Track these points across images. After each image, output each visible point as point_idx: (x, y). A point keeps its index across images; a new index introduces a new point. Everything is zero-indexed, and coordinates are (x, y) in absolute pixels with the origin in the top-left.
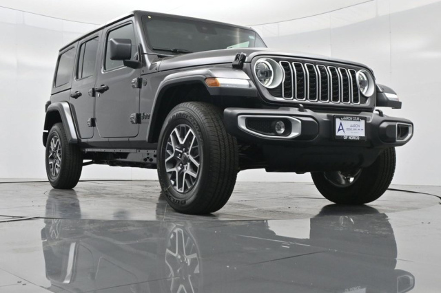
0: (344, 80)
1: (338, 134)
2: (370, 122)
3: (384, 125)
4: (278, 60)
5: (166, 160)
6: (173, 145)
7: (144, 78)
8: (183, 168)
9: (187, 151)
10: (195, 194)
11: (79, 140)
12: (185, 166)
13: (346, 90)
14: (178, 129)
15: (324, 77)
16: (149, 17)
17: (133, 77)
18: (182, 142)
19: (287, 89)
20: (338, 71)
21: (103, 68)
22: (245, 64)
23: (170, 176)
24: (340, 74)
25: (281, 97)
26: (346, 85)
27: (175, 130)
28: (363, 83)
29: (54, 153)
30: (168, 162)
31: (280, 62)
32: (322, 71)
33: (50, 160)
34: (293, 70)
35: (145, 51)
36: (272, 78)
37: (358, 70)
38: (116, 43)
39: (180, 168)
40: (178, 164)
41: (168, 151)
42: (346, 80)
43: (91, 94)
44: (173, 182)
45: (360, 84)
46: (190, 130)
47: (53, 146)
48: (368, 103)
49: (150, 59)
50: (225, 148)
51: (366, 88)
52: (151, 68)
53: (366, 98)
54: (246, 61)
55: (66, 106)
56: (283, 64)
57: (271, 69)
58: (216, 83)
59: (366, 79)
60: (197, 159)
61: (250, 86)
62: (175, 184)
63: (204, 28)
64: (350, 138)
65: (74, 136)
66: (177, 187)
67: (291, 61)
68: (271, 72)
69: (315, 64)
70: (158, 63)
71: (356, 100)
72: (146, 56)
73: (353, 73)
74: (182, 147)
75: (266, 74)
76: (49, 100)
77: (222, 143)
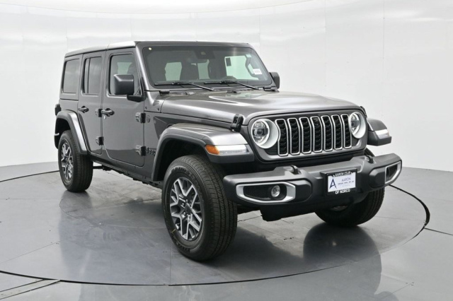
0: (336, 128)
1: (330, 190)
2: (361, 171)
3: (374, 173)
4: (273, 119)
5: (171, 205)
6: (176, 193)
7: (147, 114)
8: (186, 217)
9: (189, 202)
10: (198, 246)
11: (88, 152)
12: (189, 216)
13: (339, 136)
14: (181, 180)
15: (318, 129)
16: (150, 49)
17: (136, 110)
18: (186, 195)
19: (282, 146)
20: (332, 119)
21: (107, 92)
22: (242, 126)
23: (175, 221)
24: (333, 123)
25: (277, 154)
26: (338, 132)
27: (178, 180)
28: (354, 124)
29: (65, 157)
30: (172, 207)
31: (276, 121)
32: (316, 123)
33: (63, 164)
34: (288, 126)
35: (148, 89)
36: (268, 135)
37: (350, 113)
38: (120, 80)
39: (183, 216)
40: (182, 212)
41: (172, 197)
42: (338, 127)
43: (98, 114)
44: (178, 227)
45: (352, 125)
46: (192, 186)
47: (65, 152)
48: (359, 144)
49: (153, 97)
50: (225, 209)
51: (358, 128)
52: (154, 104)
53: (358, 139)
54: (243, 123)
55: (74, 116)
56: (279, 122)
57: (268, 127)
58: (216, 152)
59: (358, 119)
60: (200, 215)
61: (247, 151)
62: (180, 229)
63: (203, 53)
64: (341, 192)
65: (84, 148)
66: (181, 232)
67: (286, 118)
68: (267, 130)
69: (309, 116)
70: (161, 102)
71: (348, 144)
72: (149, 93)
73: (345, 118)
74: (185, 198)
75: (263, 132)
76: (58, 103)
77: (222, 204)
